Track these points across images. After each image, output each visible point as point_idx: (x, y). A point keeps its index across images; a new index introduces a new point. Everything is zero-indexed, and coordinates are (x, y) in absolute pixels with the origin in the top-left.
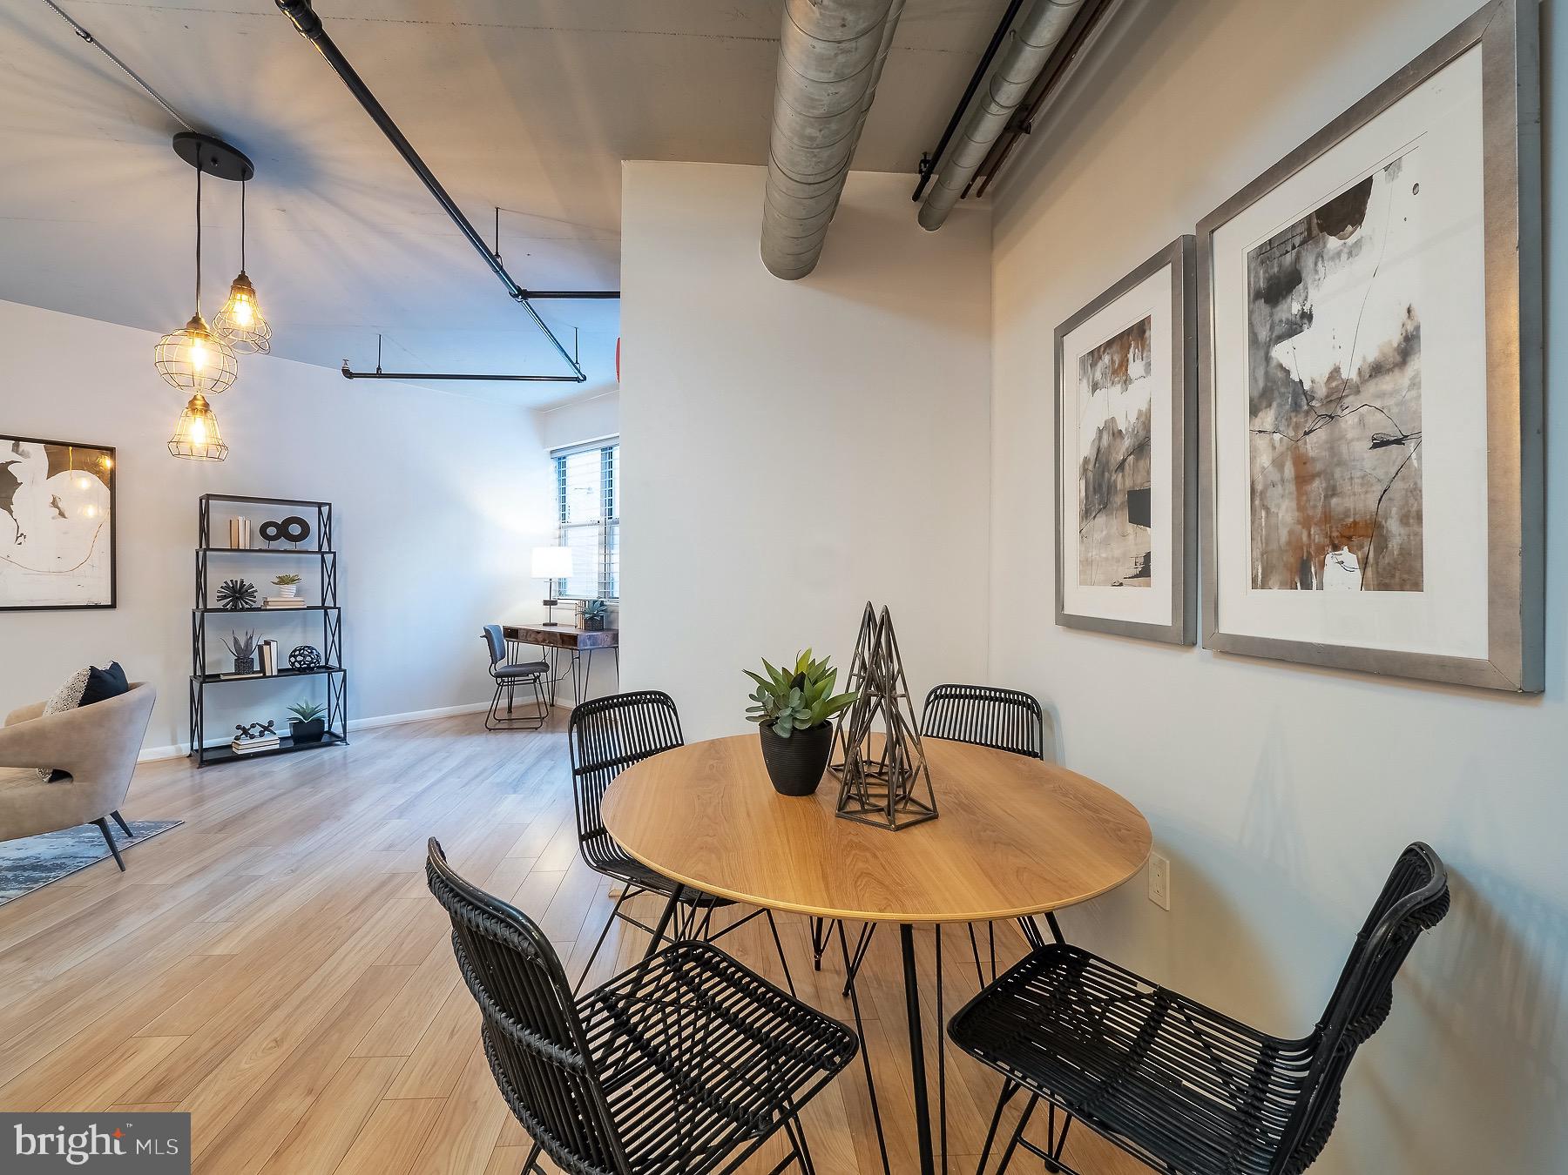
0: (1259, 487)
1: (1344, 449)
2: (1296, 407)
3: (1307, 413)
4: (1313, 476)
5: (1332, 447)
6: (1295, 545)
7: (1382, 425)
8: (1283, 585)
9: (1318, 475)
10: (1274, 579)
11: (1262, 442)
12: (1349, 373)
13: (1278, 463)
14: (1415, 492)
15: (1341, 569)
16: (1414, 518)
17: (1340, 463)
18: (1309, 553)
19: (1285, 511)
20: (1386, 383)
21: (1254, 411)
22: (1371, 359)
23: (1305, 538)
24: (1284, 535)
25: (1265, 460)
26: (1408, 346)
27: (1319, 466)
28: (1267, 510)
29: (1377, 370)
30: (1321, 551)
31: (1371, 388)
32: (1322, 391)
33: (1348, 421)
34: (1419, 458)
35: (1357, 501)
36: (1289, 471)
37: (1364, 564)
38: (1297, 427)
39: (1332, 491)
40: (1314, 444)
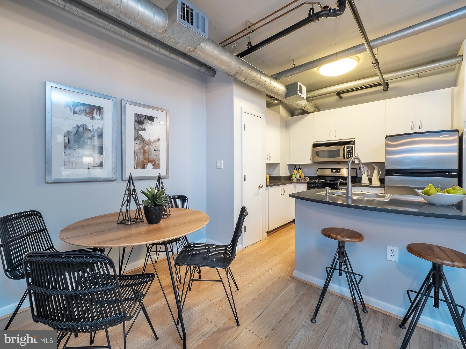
0: (136, 152)
1: (151, 150)
2: (143, 142)
3: (145, 143)
4: (146, 153)
5: (149, 149)
6: (142, 162)
7: (155, 148)
8: (140, 168)
9: (147, 152)
10: (139, 167)
11: (136, 145)
12: (152, 140)
13: (140, 149)
14: (159, 157)
15: (150, 166)
16: (159, 160)
17: (150, 152)
18: (145, 163)
19: (141, 157)
20: (156, 143)
21: (135, 140)
22: (155, 139)
23: (144, 161)
24: (141, 161)
25: (137, 148)
26: (159, 140)
27: (147, 151)
28: (138, 156)
29: (155, 141)
30: (147, 163)
31: (154, 143)
32: (148, 141)
33: (151, 146)
34: (160, 153)
35: (152, 157)
36: (142, 151)
37: (153, 165)
38: (143, 145)
39: (149, 155)
40: (146, 148)
